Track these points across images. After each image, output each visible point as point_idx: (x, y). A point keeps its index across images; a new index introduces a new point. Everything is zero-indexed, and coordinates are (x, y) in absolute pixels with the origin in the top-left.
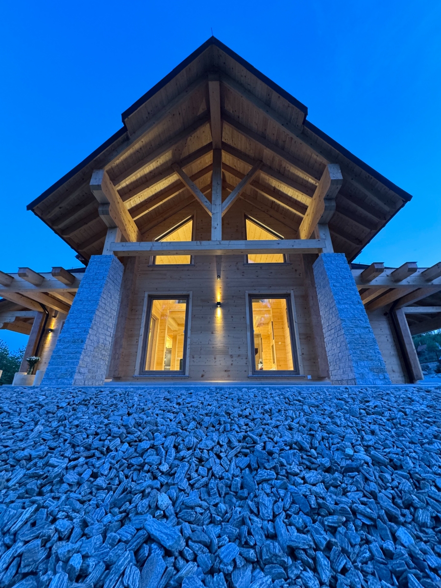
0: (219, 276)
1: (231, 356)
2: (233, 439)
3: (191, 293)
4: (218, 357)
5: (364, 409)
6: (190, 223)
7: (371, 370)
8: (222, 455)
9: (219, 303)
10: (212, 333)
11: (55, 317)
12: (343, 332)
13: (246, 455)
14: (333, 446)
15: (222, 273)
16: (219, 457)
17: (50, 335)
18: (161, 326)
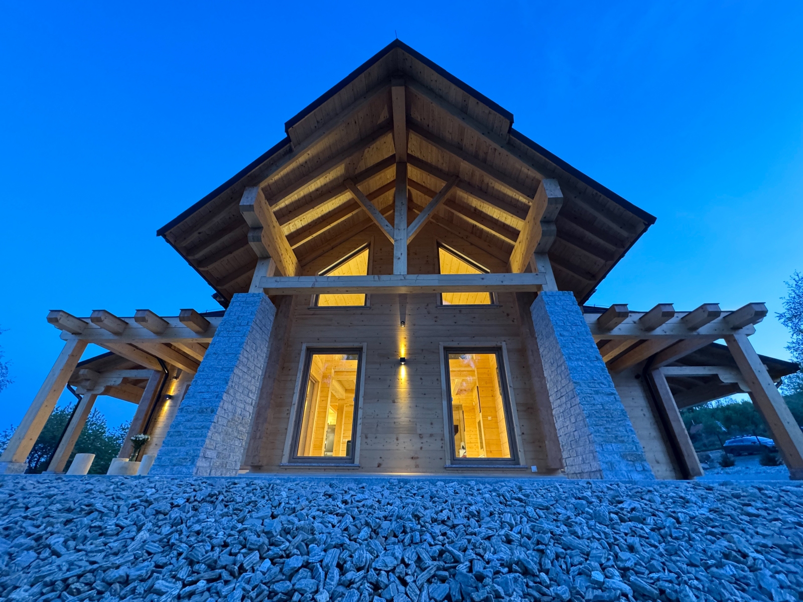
0: (403, 323)
1: (421, 436)
2: (425, 556)
3: (365, 345)
4: (401, 436)
5: (616, 513)
6: (366, 253)
7: (623, 457)
8: (409, 579)
9: (403, 360)
10: (394, 402)
11: (176, 378)
12: (578, 400)
13: (443, 580)
14: (572, 569)
15: (407, 318)
16: (404, 583)
17: (168, 403)
18: (322, 392)
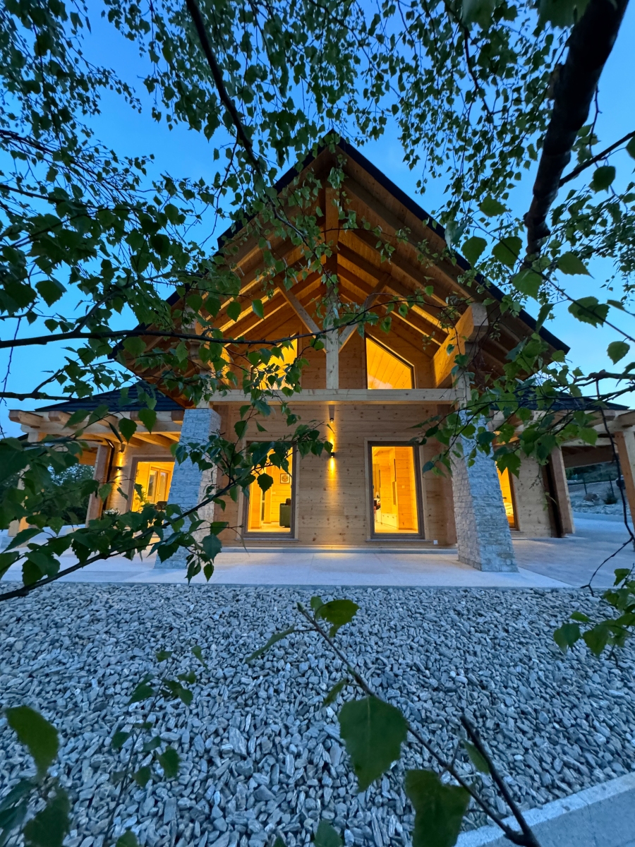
0: (332, 419)
1: (347, 517)
4: (331, 517)
6: (295, 343)
7: (499, 555)
9: (333, 453)
10: (325, 490)
15: (336, 413)
17: (119, 473)
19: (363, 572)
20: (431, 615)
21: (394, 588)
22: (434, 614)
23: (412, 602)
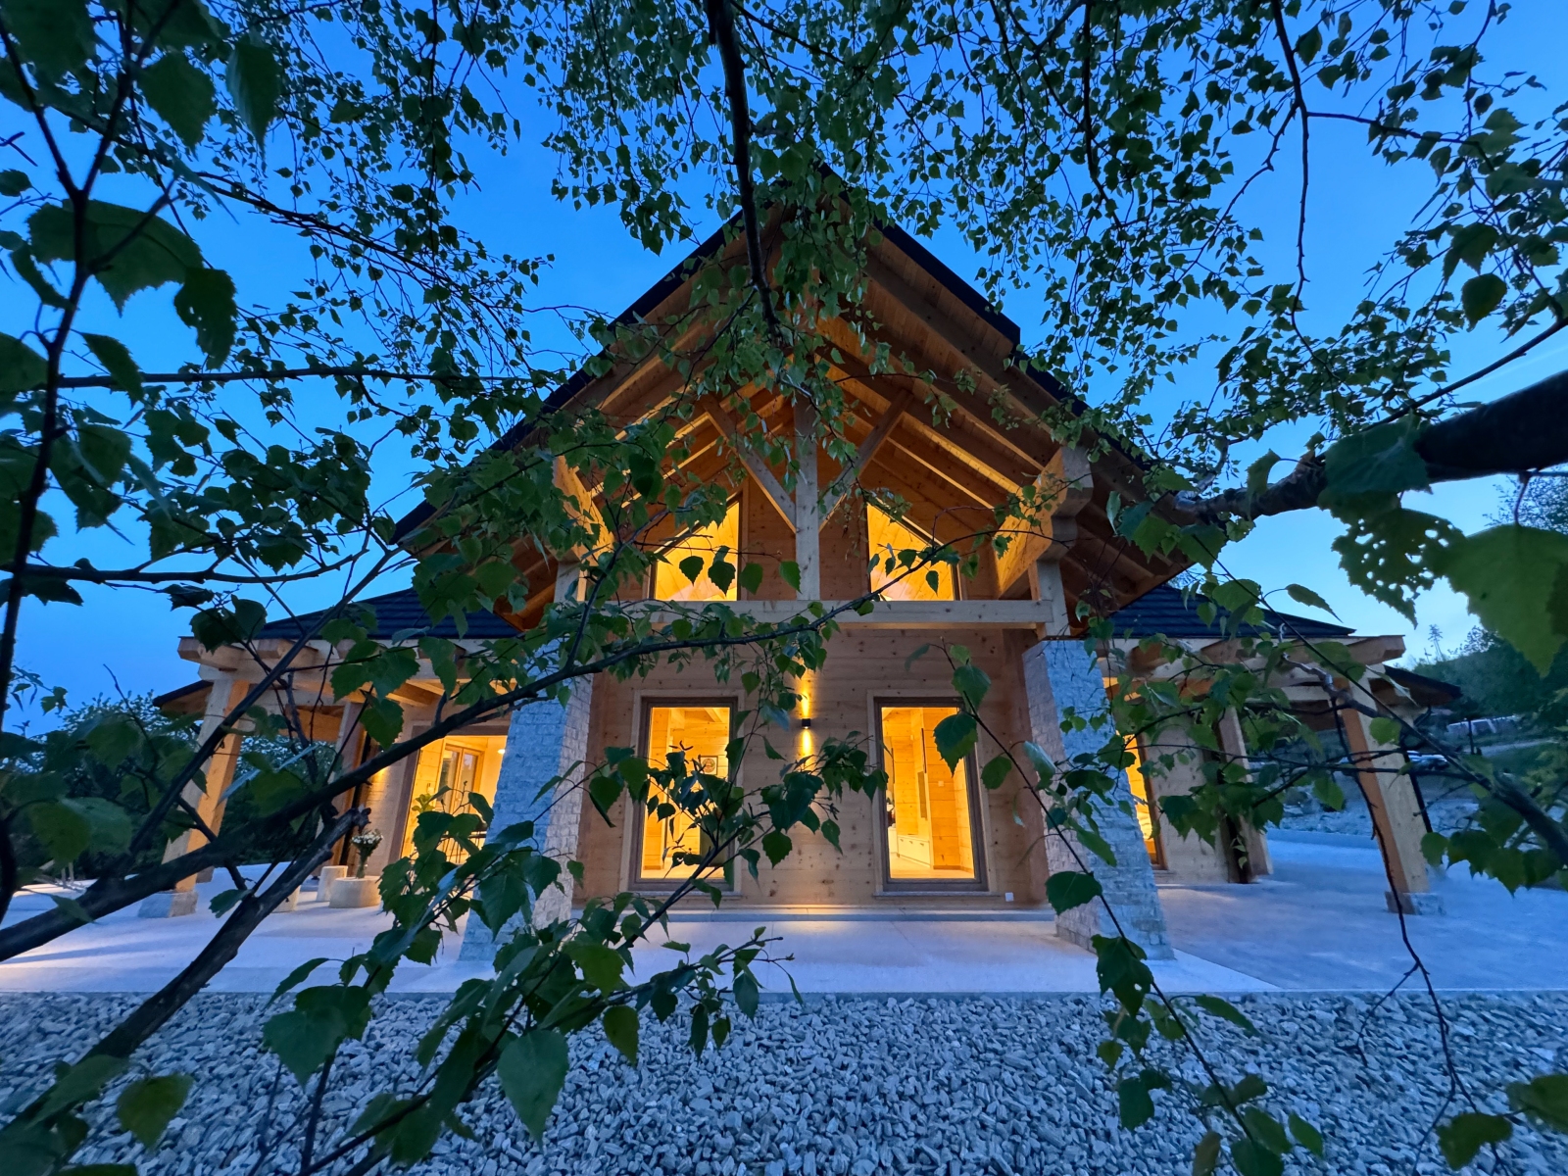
3: (741, 694)
4: (805, 848)
6: (735, 511)
7: (1136, 925)
9: (806, 723)
19: (877, 962)
20: (1016, 1054)
21: (939, 996)
22: (1021, 1052)
23: (977, 1028)
